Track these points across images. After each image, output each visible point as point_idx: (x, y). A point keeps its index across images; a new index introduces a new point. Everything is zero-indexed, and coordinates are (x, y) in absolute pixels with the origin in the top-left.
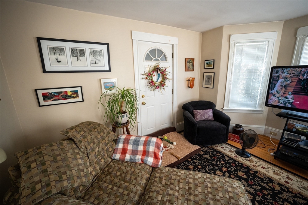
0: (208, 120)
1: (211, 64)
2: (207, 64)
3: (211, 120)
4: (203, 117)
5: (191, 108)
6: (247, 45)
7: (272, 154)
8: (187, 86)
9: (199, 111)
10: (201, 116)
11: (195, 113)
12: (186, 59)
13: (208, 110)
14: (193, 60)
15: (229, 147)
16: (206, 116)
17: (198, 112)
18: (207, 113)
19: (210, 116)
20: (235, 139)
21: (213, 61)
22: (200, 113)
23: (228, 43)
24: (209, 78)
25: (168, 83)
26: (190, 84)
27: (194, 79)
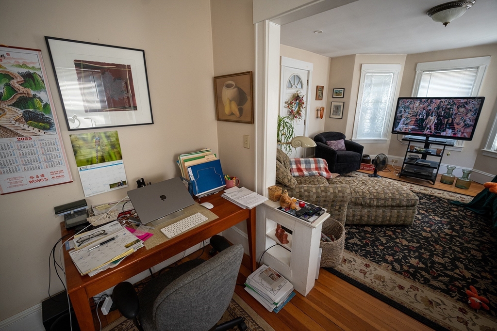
0: (341, 150)
1: (341, 93)
2: (337, 93)
3: (343, 150)
4: (337, 148)
5: (324, 140)
6: (375, 75)
7: (397, 175)
8: (316, 117)
9: (332, 141)
10: (335, 146)
11: (329, 143)
12: (317, 86)
13: (341, 141)
14: (323, 87)
15: (362, 174)
16: (340, 146)
17: (332, 143)
18: (340, 143)
19: (343, 146)
20: (365, 168)
21: (343, 90)
22: (334, 143)
23: (359, 72)
24: (337, 108)
25: (303, 112)
26: (320, 114)
27: (323, 109)
